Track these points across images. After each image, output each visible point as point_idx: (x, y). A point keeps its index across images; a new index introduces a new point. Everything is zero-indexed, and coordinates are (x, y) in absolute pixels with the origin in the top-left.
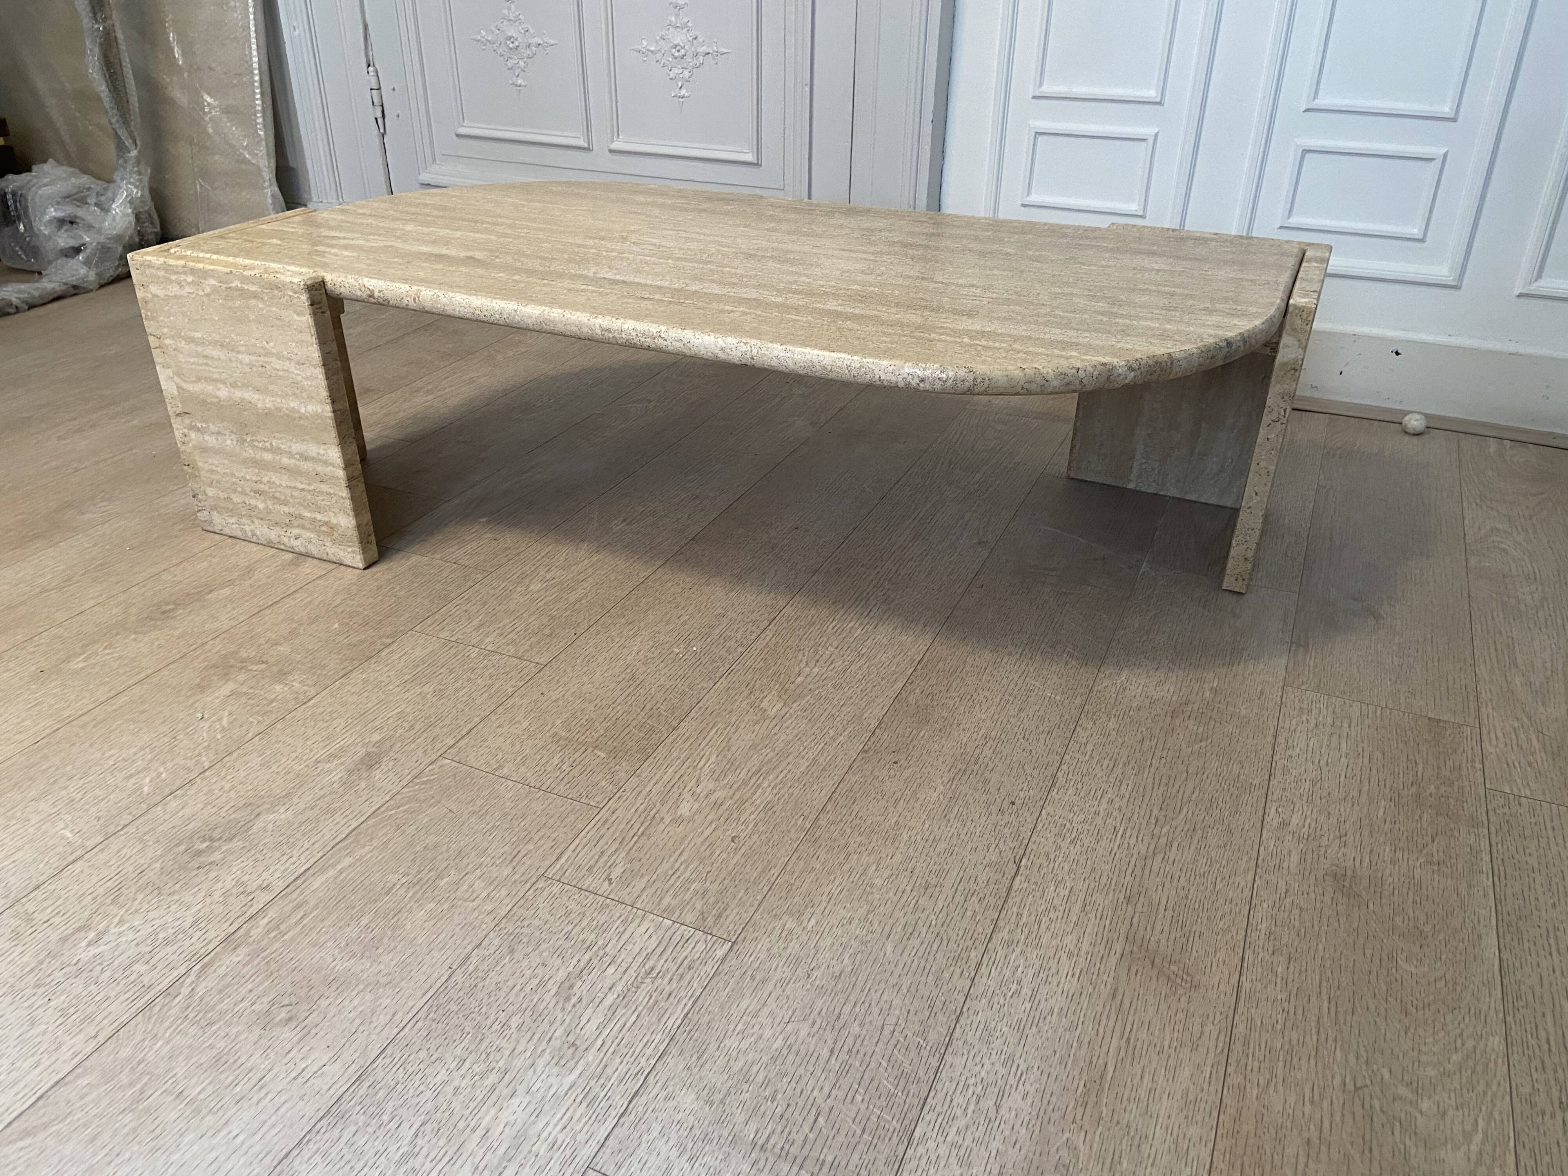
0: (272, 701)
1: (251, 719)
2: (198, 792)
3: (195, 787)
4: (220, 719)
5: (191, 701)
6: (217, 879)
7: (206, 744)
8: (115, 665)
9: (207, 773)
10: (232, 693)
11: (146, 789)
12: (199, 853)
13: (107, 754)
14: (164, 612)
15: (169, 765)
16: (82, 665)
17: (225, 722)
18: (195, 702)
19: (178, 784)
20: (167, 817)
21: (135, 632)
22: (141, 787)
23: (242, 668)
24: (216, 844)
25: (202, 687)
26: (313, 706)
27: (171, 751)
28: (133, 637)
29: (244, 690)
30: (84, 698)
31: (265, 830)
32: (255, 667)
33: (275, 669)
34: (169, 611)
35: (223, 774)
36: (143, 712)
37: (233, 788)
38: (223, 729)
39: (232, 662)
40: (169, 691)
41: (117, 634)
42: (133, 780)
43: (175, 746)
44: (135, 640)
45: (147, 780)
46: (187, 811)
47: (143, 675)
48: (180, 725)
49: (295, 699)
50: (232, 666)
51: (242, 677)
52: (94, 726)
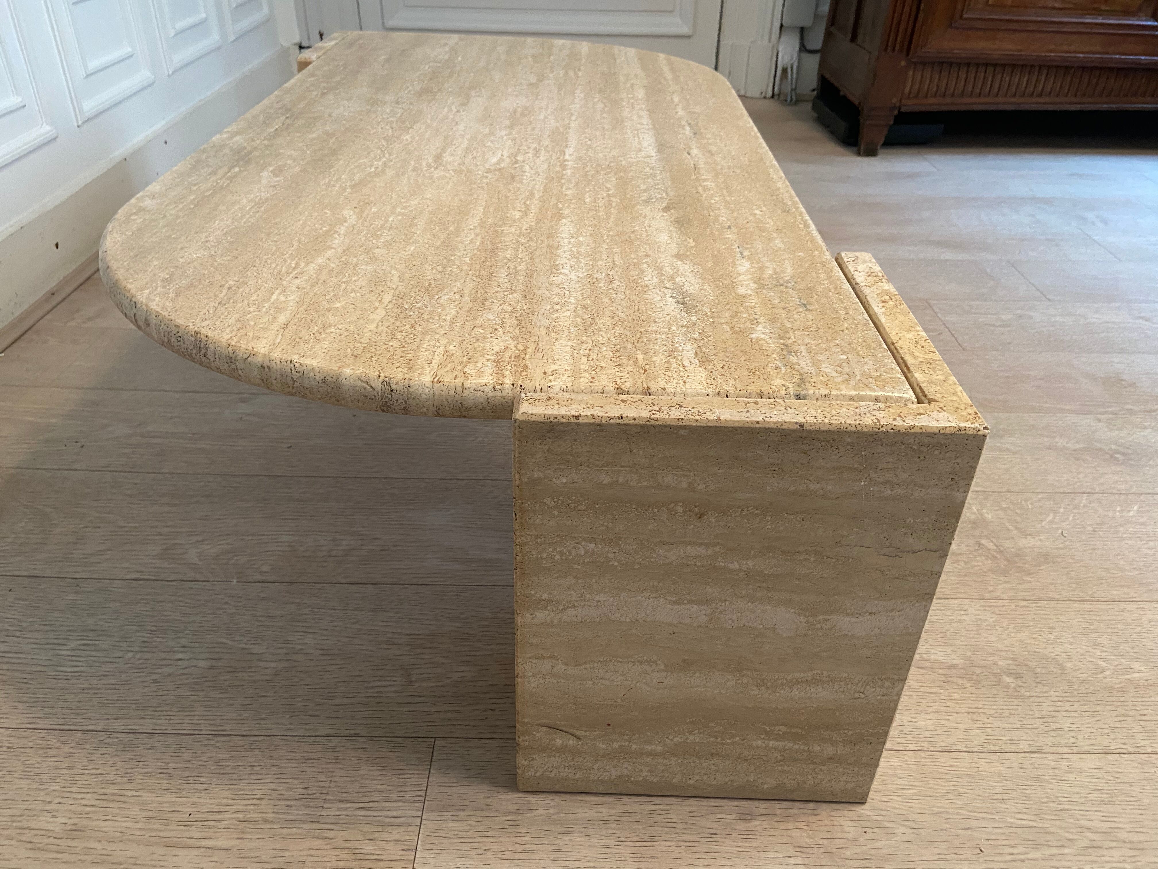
0: (1003, 509)
1: (1030, 506)
2: (1102, 484)
3: (1102, 488)
4: (1051, 522)
5: (1061, 552)
6: (1121, 438)
7: (1076, 511)
8: (1104, 640)
9: (1089, 490)
10: (1025, 534)
11: (1136, 508)
12: (1123, 454)
13: (1152, 552)
14: (1018, 676)
15: (1110, 514)
16: (1136, 666)
17: (1050, 517)
18: (1061, 549)
19: (1113, 498)
20: (1131, 483)
21: (1063, 668)
22: (1138, 511)
23: (1001, 552)
24: (1111, 452)
25: (1045, 558)
26: (980, 486)
27: (1103, 523)
28: (1069, 665)
29: (1015, 532)
30: (1150, 621)
31: (1077, 442)
32: (991, 546)
33: (977, 532)
34: (1010, 674)
35: (1078, 484)
36: (1106, 570)
37: (1078, 473)
38: (1056, 512)
39: (1003, 564)
40: (1073, 574)
41: (1084, 681)
42: (1141, 520)
43: (1098, 524)
44: (1070, 659)
45: (1131, 514)
46: (1116, 478)
47: (1087, 606)
48: (1084, 538)
49: (986, 499)
50: (1007, 560)
51: (1008, 544)
52: (1152, 583)
